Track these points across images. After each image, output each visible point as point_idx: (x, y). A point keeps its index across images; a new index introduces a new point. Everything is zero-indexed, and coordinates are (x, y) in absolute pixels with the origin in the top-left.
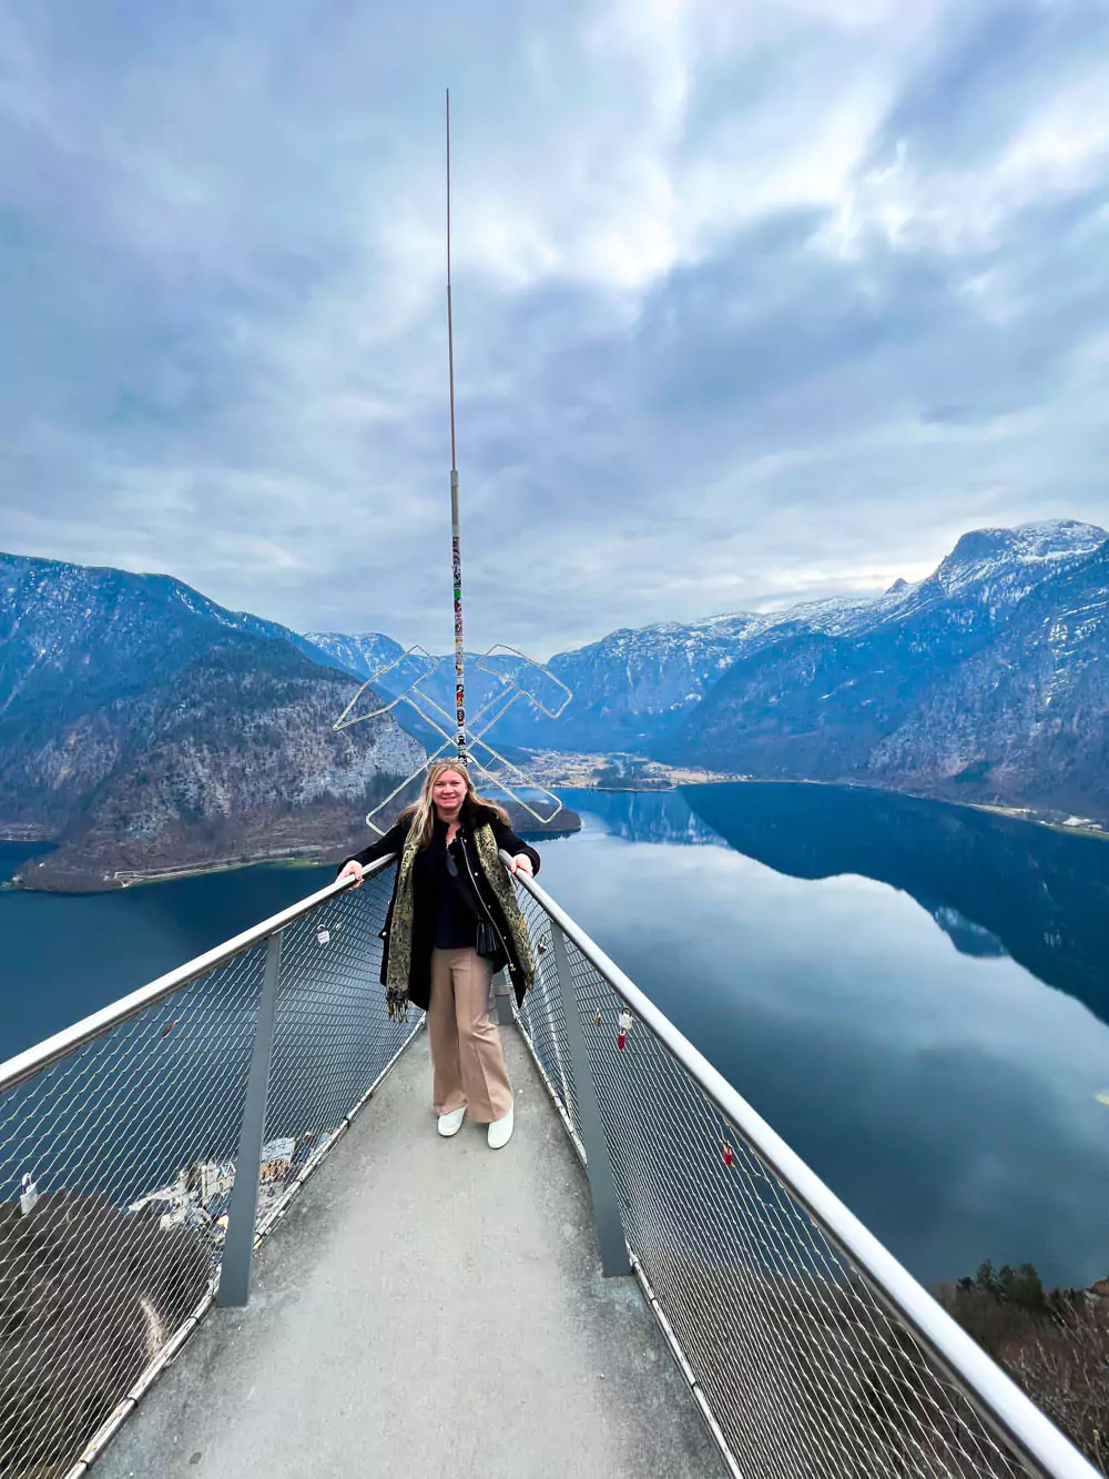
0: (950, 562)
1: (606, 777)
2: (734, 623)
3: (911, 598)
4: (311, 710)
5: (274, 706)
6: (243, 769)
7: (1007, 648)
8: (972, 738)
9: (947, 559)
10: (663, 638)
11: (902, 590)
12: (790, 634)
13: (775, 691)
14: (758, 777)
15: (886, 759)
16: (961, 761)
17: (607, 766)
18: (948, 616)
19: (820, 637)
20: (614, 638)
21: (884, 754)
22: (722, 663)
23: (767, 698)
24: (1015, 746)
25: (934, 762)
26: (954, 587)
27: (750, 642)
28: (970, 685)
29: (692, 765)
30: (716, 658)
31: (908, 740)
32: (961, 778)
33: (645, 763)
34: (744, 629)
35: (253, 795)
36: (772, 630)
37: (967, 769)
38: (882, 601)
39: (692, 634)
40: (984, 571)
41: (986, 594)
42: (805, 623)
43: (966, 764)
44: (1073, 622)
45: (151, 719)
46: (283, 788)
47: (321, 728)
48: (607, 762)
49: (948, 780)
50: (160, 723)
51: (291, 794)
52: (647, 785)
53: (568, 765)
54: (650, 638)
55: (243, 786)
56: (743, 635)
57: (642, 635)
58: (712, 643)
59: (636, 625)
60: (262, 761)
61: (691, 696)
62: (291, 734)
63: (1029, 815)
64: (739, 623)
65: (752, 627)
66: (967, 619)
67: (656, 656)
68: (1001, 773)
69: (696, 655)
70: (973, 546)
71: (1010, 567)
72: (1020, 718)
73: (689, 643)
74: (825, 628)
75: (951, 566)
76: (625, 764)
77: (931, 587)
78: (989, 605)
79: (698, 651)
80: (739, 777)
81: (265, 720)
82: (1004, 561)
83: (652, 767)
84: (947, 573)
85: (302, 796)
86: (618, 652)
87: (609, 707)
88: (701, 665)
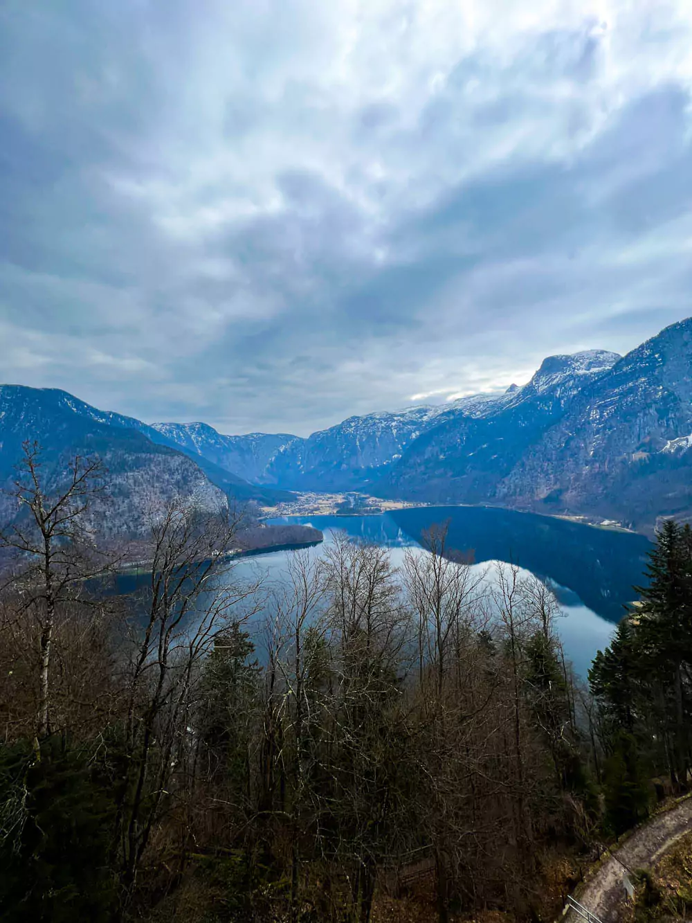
0: (539, 374)
1: (342, 507)
2: (419, 411)
3: (519, 395)
4: (150, 473)
5: (126, 471)
6: (104, 513)
7: (568, 424)
8: (552, 476)
9: (537, 373)
10: (377, 421)
11: (514, 391)
12: (452, 417)
13: (442, 451)
14: (434, 504)
15: (505, 490)
16: (547, 490)
17: (344, 500)
18: (538, 405)
19: (468, 419)
20: (348, 422)
21: (504, 488)
22: (414, 435)
23: (438, 456)
24: (576, 480)
25: (532, 491)
26: (542, 388)
27: (430, 423)
28: (549, 445)
29: (395, 498)
30: (410, 433)
31: (516, 479)
32: (548, 499)
33: (366, 498)
34: (426, 415)
35: (111, 529)
36: (442, 415)
37: (549, 495)
38: (503, 397)
39: (395, 418)
40: (557, 379)
41: (559, 392)
42: (460, 410)
43: (549, 492)
44: (602, 408)
45: (44, 482)
46: (131, 524)
47: (156, 484)
48: (344, 498)
49: (540, 500)
50: (49, 485)
51: (136, 527)
52: (367, 512)
53: (320, 501)
54: (370, 421)
55: (105, 524)
56: (425, 418)
57: (366, 420)
58: (407, 423)
59: (362, 413)
60: (117, 507)
61: (396, 456)
62: (137, 489)
63: (583, 520)
64: (423, 412)
65: (430, 414)
66: (548, 407)
67: (374, 432)
68: (568, 496)
69: (397, 431)
70: (551, 365)
71: (571, 377)
72: (577, 464)
73: (394, 424)
74: (471, 413)
75: (539, 376)
76: (355, 499)
77: (529, 389)
78: (560, 399)
79: (399, 428)
80: (422, 504)
81: (119, 481)
82: (568, 373)
83: (371, 500)
84: (537, 380)
85: (143, 529)
86: (351, 430)
87: (346, 464)
88: (399, 436)
